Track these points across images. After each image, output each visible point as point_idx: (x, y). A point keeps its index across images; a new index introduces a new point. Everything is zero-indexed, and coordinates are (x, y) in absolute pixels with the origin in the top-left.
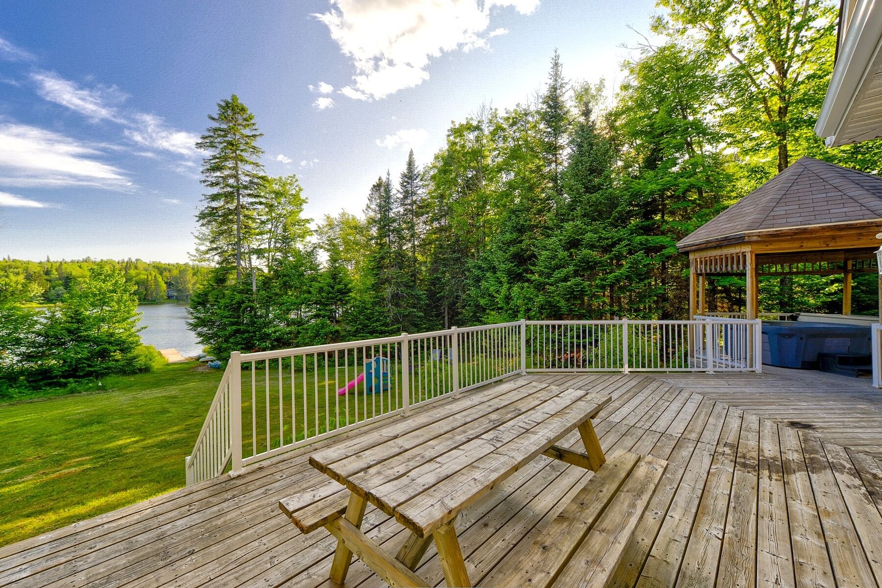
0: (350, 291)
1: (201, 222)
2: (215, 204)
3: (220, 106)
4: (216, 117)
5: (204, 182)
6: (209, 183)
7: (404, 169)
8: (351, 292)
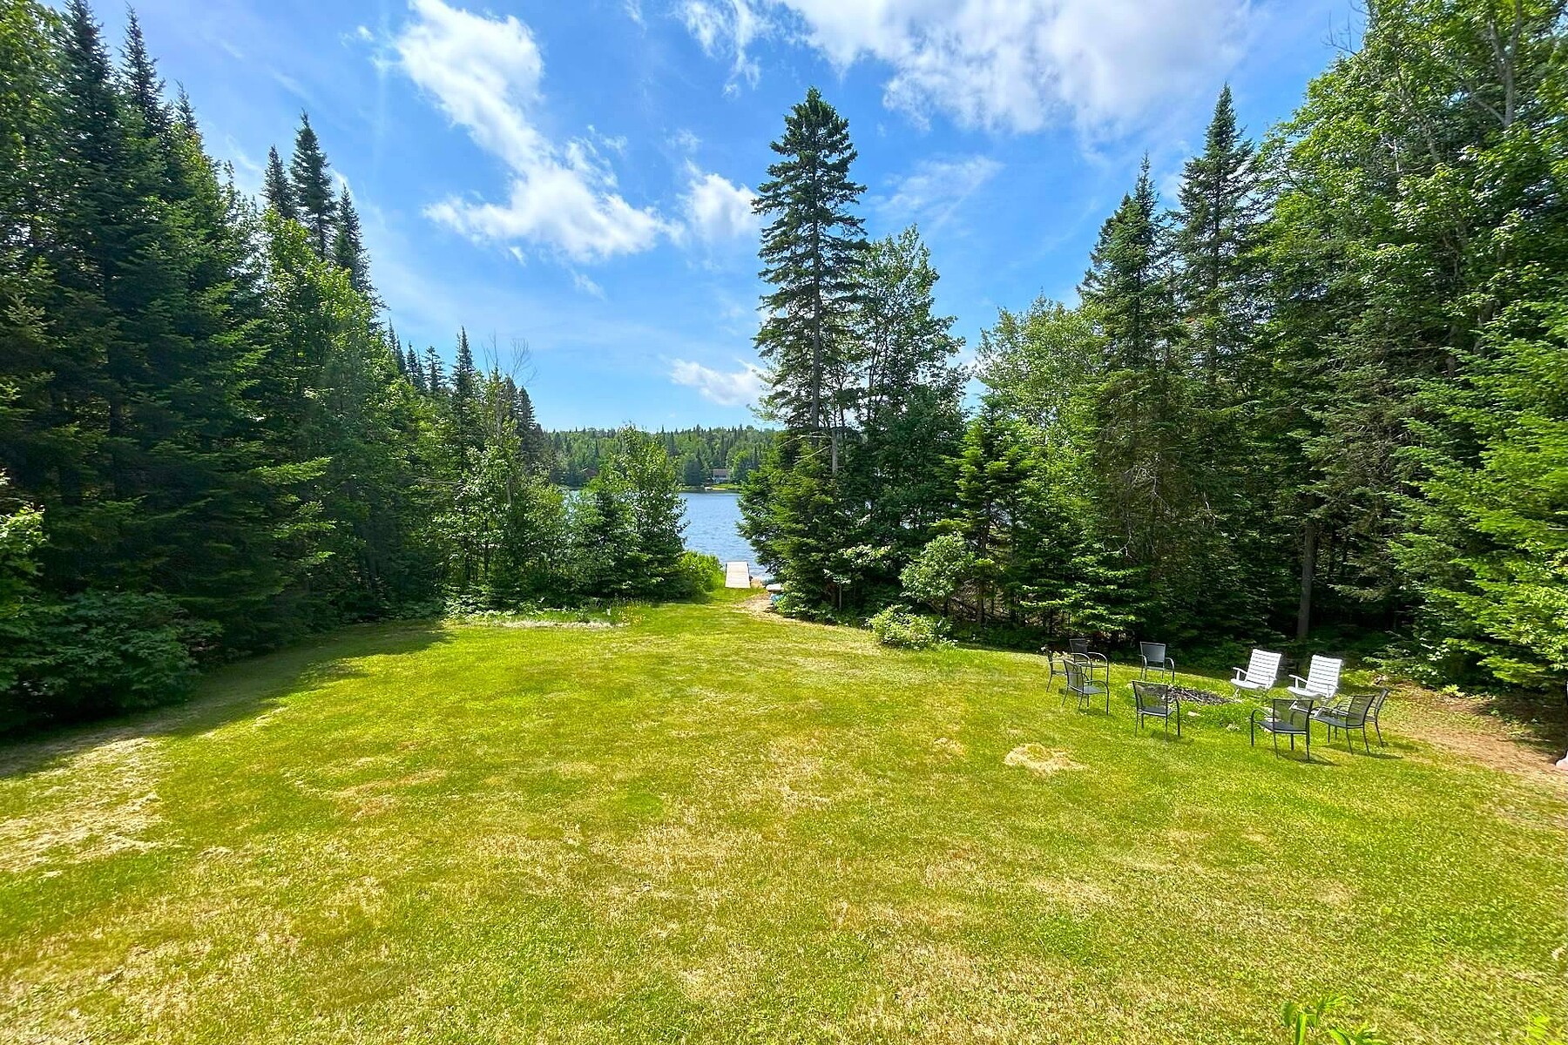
0: (1023, 474)
1: (763, 348)
2: (782, 313)
3: (789, 121)
4: (781, 143)
5: (765, 274)
6: (772, 275)
7: (1199, 150)
8: (1026, 477)
